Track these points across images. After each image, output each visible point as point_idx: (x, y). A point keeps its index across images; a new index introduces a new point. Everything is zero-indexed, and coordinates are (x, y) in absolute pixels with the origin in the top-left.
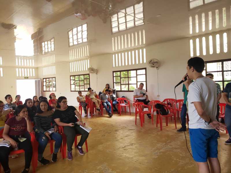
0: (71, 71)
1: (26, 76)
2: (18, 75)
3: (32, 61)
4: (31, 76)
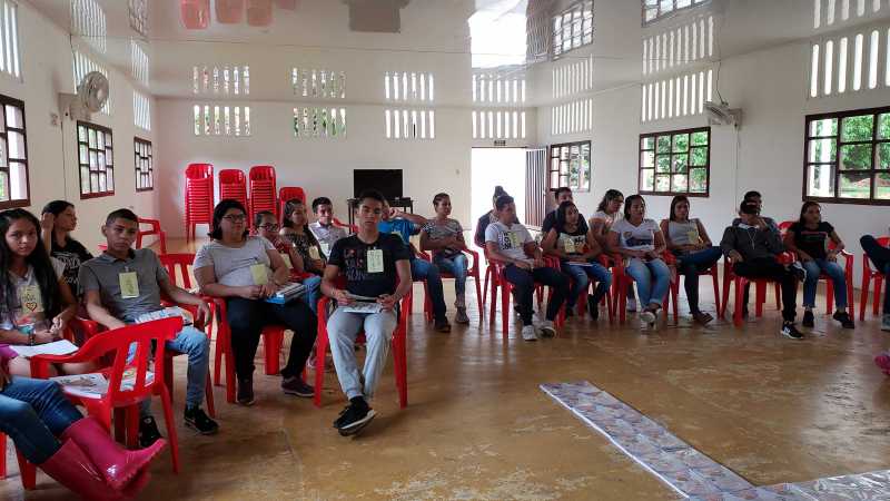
0: (644, 119)
1: (499, 136)
2: (475, 136)
3: (519, 85)
4: (515, 136)
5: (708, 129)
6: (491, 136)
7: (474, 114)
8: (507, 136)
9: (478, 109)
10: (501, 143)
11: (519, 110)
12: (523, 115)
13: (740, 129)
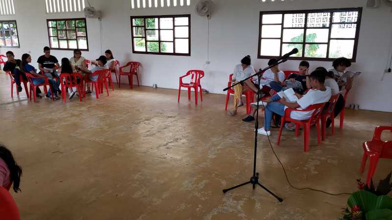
0: (48, 12)
5: (84, 19)
13: (101, 20)
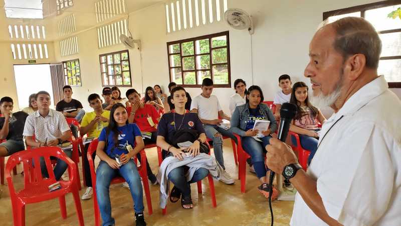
0: (100, 46)
1: (31, 58)
2: (15, 58)
3: (41, 29)
4: (42, 57)
6: (26, 57)
7: (13, 46)
8: (36, 57)
9: (15, 43)
10: (32, 62)
11: (43, 43)
12: (45, 46)
